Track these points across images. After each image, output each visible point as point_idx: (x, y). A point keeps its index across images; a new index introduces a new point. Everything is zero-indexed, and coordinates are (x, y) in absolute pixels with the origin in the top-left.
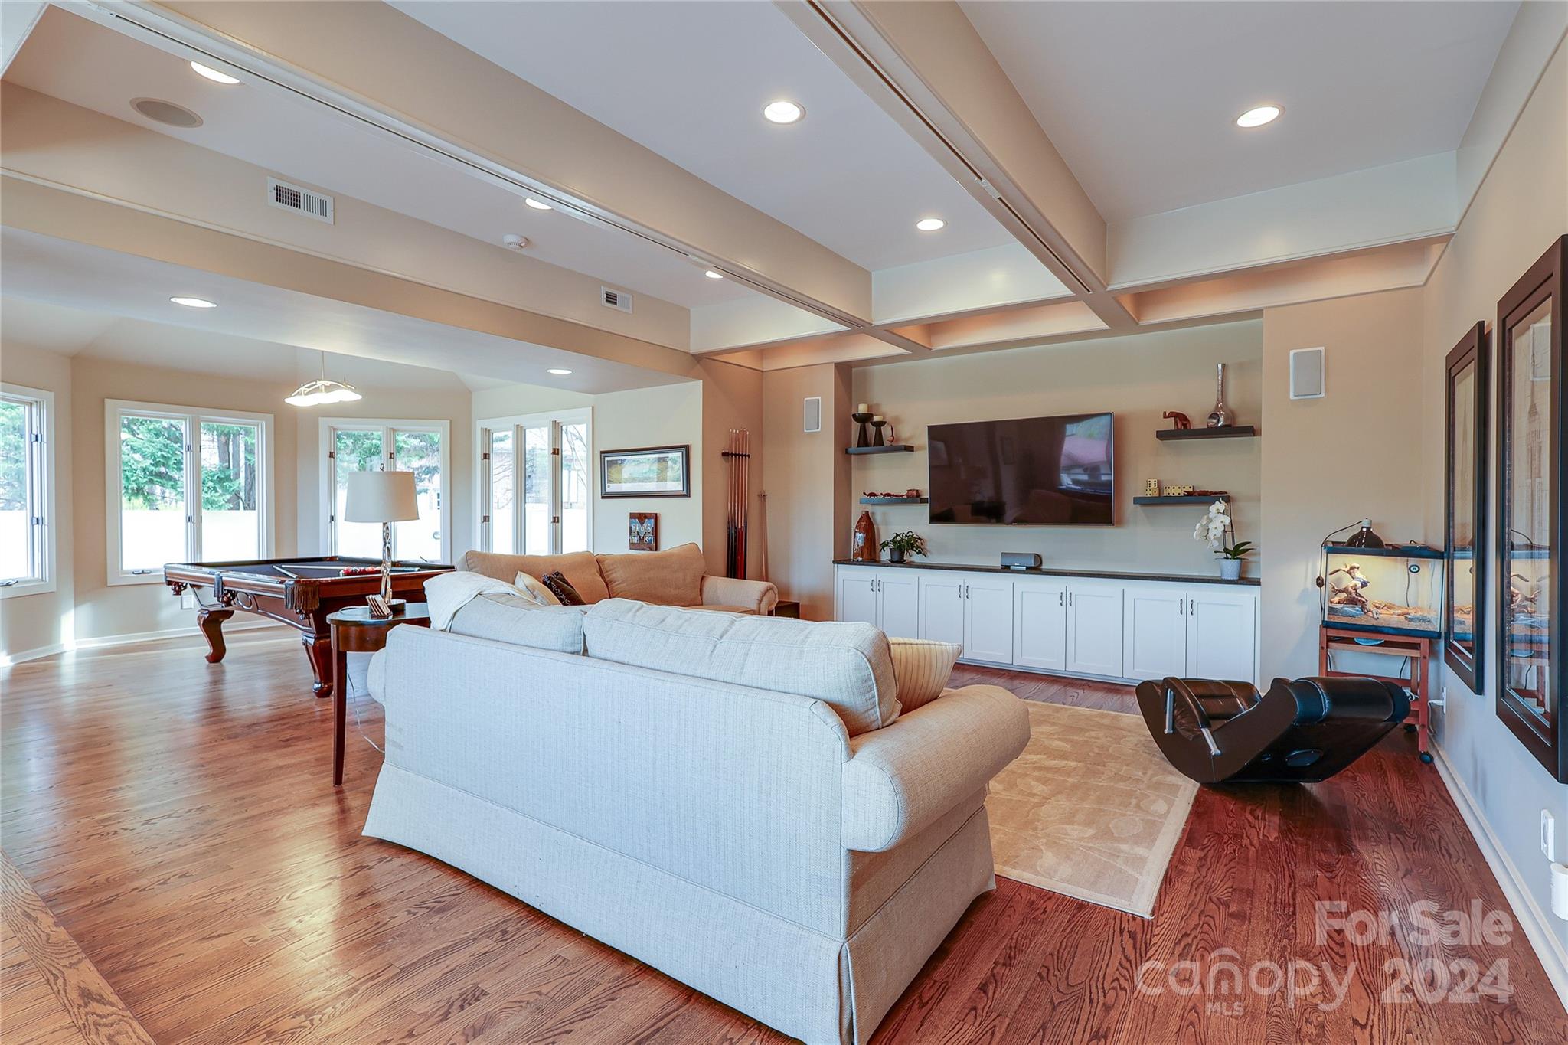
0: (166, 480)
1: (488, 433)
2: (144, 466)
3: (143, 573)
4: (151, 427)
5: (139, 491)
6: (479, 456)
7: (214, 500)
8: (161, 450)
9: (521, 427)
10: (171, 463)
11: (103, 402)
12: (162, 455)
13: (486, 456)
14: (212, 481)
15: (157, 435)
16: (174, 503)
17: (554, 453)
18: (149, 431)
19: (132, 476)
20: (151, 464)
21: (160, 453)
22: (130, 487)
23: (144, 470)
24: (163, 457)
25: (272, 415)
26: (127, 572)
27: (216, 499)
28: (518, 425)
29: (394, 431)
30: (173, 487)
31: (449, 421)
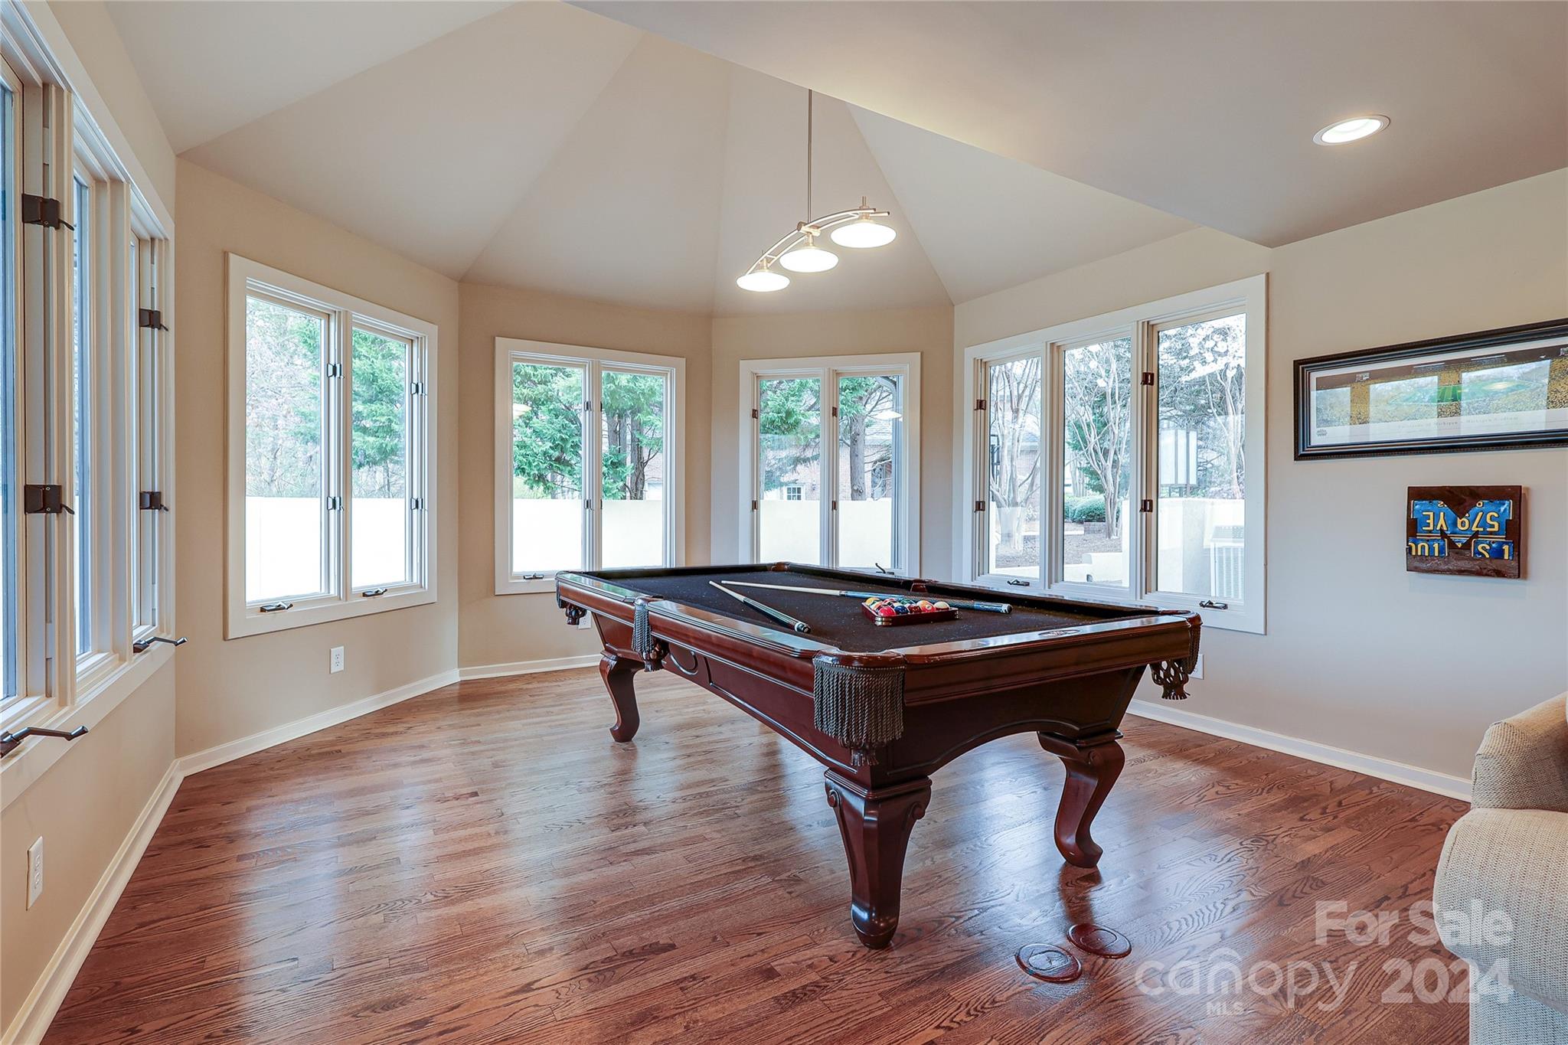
0: (564, 466)
1: (984, 365)
2: (544, 449)
3: (535, 577)
4: (551, 407)
5: (540, 478)
6: (969, 404)
7: (608, 488)
8: (560, 431)
9: (1059, 347)
10: (569, 446)
11: (494, 338)
12: (561, 437)
13: (981, 405)
14: (606, 466)
15: (557, 416)
16: (570, 493)
17: (1145, 382)
18: (550, 411)
19: (534, 462)
20: (550, 447)
21: (559, 435)
22: (532, 473)
23: (545, 453)
24: (562, 439)
25: (684, 359)
26: (518, 577)
27: (610, 487)
28: (1052, 344)
29: (838, 374)
30: (571, 473)
31: (919, 353)
